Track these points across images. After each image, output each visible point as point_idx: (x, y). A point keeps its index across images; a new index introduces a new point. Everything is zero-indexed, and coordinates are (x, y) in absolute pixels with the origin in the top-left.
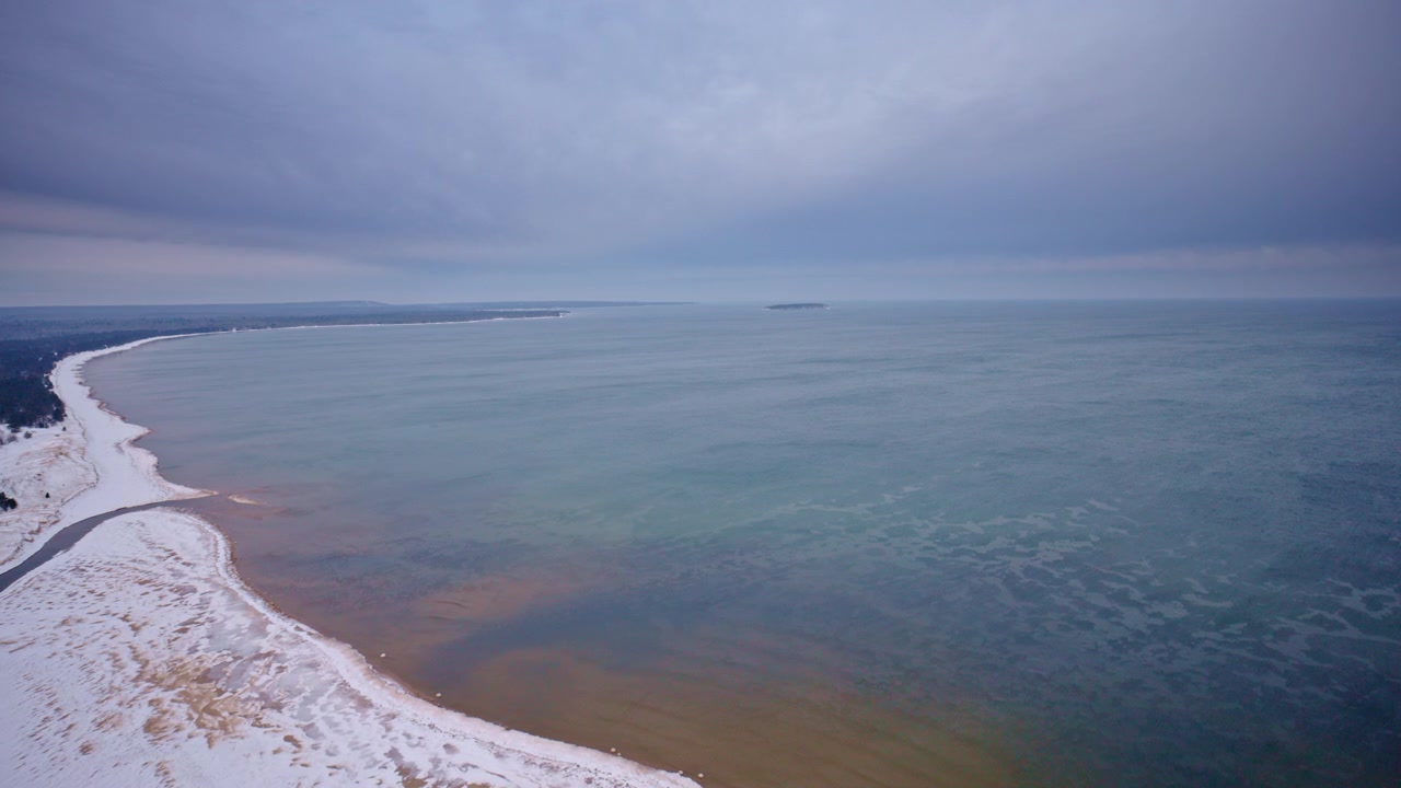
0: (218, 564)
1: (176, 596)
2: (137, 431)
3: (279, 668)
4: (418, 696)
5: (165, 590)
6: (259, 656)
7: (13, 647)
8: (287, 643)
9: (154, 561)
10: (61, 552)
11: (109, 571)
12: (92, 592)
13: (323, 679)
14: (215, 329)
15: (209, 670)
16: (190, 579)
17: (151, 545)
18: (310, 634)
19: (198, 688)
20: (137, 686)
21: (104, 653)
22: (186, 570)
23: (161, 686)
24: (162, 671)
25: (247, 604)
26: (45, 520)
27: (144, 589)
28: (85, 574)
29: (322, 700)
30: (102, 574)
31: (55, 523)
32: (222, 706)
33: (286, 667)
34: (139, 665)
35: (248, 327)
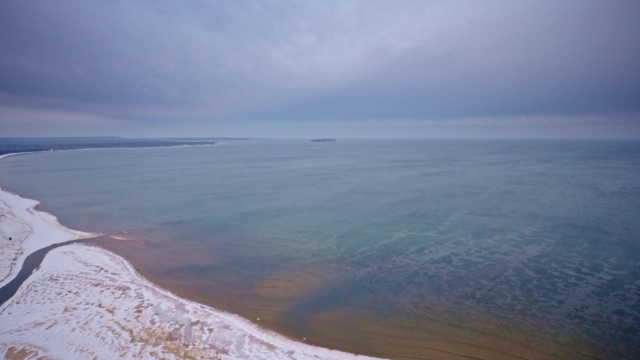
0: (132, 273)
1: (121, 292)
2: (35, 203)
3: (209, 329)
4: (295, 341)
5: (112, 289)
6: (193, 324)
7: (46, 326)
8: (203, 315)
9: (94, 273)
10: (35, 270)
11: (71, 279)
12: (70, 292)
13: (238, 334)
14: (41, 150)
15: (170, 334)
16: (122, 282)
17: (86, 264)
18: (211, 310)
19: (171, 344)
20: (136, 345)
21: (102, 326)
22: (116, 277)
23: (150, 344)
24: (144, 335)
25: (164, 295)
26: (17, 252)
27: (99, 289)
28: (59, 282)
29: (246, 346)
30: (68, 281)
31: (22, 253)
32: (193, 354)
33: (212, 329)
34: (129, 333)
35: (59, 149)
